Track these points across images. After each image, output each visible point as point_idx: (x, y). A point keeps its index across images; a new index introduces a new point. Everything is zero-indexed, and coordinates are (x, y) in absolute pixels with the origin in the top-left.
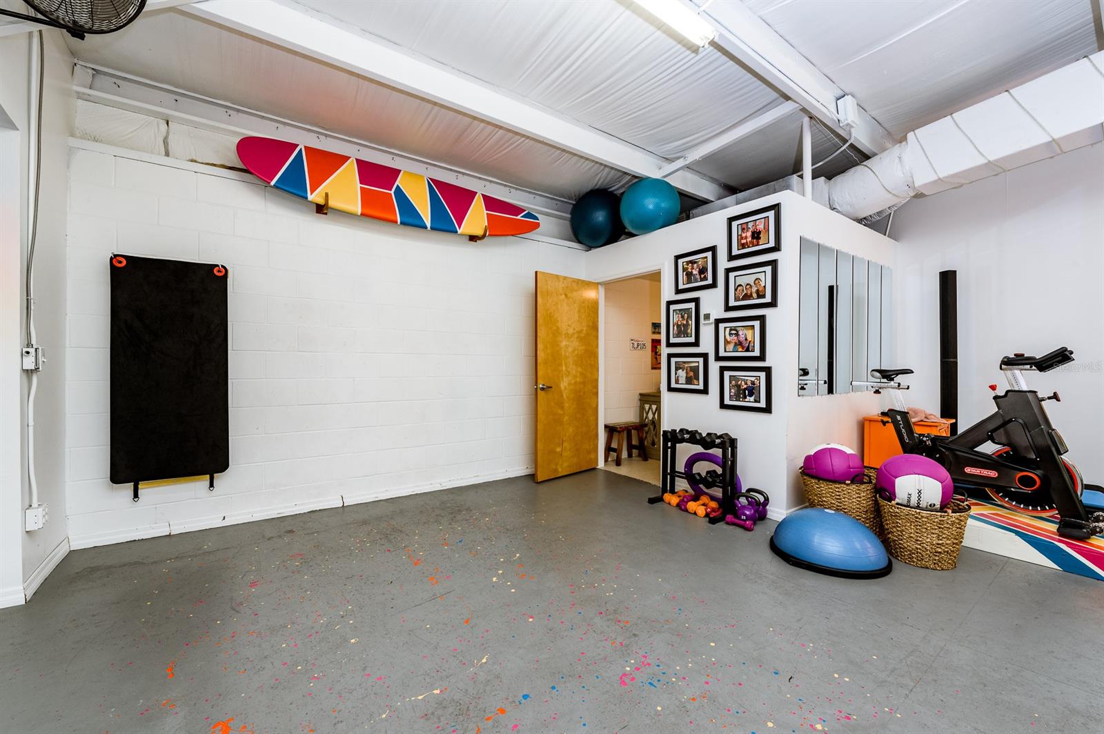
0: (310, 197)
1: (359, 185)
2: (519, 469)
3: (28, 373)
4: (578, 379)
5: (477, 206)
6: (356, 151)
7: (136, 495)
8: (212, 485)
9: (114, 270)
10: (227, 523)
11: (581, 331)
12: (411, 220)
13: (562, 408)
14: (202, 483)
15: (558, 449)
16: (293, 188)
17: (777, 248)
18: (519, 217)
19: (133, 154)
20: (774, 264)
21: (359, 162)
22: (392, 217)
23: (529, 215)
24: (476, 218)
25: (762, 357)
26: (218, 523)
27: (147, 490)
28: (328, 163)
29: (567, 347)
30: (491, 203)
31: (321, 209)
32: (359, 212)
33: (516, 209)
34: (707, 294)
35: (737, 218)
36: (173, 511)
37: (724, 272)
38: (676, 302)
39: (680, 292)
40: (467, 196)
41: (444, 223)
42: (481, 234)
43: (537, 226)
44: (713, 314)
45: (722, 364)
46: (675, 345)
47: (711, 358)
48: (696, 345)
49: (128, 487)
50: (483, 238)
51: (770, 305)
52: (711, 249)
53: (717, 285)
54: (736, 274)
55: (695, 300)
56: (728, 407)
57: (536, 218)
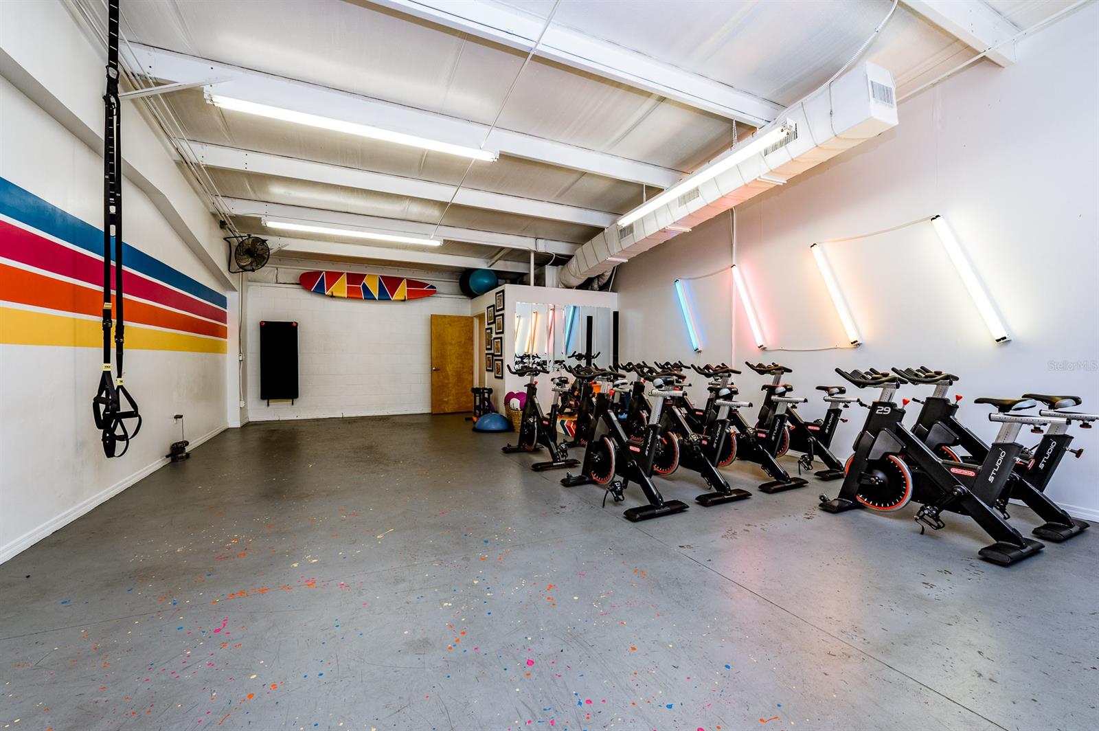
0: (326, 293)
1: (347, 285)
2: (427, 410)
3: (240, 361)
4: (458, 366)
5: (404, 284)
6: (346, 269)
7: (268, 405)
8: (293, 404)
9: (261, 326)
10: (298, 418)
11: (460, 342)
12: (369, 296)
13: (448, 379)
14: (288, 402)
15: (446, 400)
16: (320, 291)
17: (503, 309)
18: (425, 289)
19: (267, 285)
20: (503, 315)
21: (347, 273)
22: (358, 296)
23: (432, 287)
24: (402, 291)
25: (501, 355)
26: (295, 418)
27: (272, 403)
28: (333, 277)
29: (451, 350)
30: (411, 283)
31: (332, 296)
32: (346, 296)
33: (424, 285)
34: (493, 326)
35: (497, 293)
36: (280, 411)
37: (495, 317)
38: (487, 329)
39: (489, 324)
40: (398, 281)
41: (384, 296)
42: (403, 299)
43: (435, 292)
44: (494, 335)
45: (495, 358)
46: (487, 349)
47: (493, 355)
48: (491, 349)
49: (266, 401)
50: (404, 300)
51: (502, 333)
52: (493, 306)
53: (494, 322)
54: (497, 318)
55: (491, 329)
56: (496, 377)
57: (434, 288)
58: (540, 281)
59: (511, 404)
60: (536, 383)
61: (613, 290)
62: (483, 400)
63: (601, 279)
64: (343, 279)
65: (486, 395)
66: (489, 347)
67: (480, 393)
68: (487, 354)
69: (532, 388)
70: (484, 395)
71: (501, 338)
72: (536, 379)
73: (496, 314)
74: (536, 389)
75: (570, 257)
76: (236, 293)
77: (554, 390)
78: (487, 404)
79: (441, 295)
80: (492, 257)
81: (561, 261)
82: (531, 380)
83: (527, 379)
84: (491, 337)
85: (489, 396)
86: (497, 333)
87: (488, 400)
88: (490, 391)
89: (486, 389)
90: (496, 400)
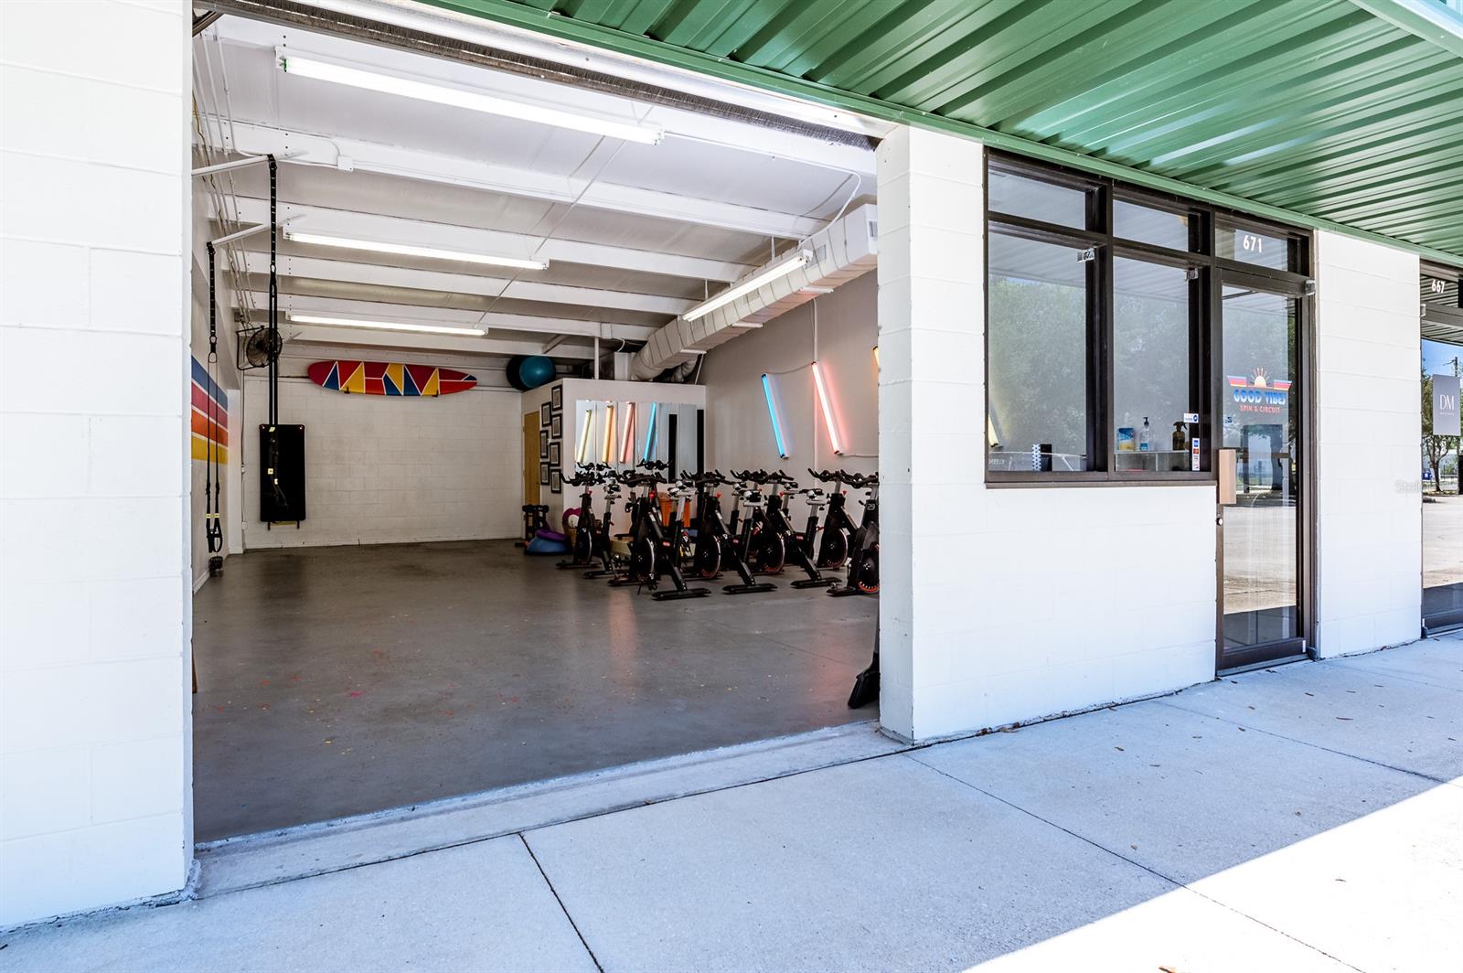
0: (340, 388)
1: (365, 377)
3: (243, 473)
5: (436, 374)
6: (363, 358)
7: (269, 528)
8: (298, 527)
9: (261, 430)
10: (305, 545)
12: (392, 391)
14: (293, 525)
16: (333, 385)
17: (561, 408)
18: (462, 380)
20: (560, 415)
21: (365, 363)
22: (380, 391)
23: (472, 378)
24: (434, 382)
25: (559, 465)
26: (301, 545)
27: (274, 526)
28: (348, 367)
30: (444, 373)
31: (347, 392)
32: (364, 391)
33: (461, 375)
34: (549, 428)
35: (553, 389)
36: (284, 536)
37: (551, 417)
38: (542, 432)
39: (544, 426)
40: (429, 370)
41: (411, 391)
42: (435, 393)
43: (475, 384)
44: (550, 440)
45: (552, 468)
46: (542, 457)
47: (549, 464)
48: (546, 457)
49: (266, 524)
50: (436, 396)
51: (561, 437)
52: (549, 403)
53: (551, 424)
54: (554, 419)
55: (547, 432)
56: (553, 492)
57: (474, 379)
58: (607, 373)
59: (569, 521)
60: (591, 492)
61: (700, 383)
62: (537, 520)
63: (685, 369)
64: (361, 370)
65: (541, 514)
66: (544, 454)
67: (533, 511)
68: (542, 463)
69: (587, 499)
70: (538, 514)
71: (558, 444)
72: (590, 488)
73: (554, 413)
74: (591, 499)
75: (644, 343)
76: (239, 391)
77: (606, 498)
78: (541, 524)
79: (481, 388)
80: (548, 342)
81: (634, 347)
82: (587, 489)
83: (582, 489)
84: (547, 442)
85: (544, 515)
86: (553, 438)
87: (543, 519)
88: (546, 509)
89: (541, 506)
90: (553, 519)
